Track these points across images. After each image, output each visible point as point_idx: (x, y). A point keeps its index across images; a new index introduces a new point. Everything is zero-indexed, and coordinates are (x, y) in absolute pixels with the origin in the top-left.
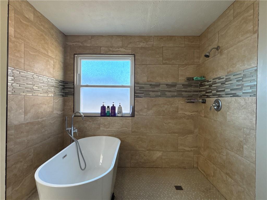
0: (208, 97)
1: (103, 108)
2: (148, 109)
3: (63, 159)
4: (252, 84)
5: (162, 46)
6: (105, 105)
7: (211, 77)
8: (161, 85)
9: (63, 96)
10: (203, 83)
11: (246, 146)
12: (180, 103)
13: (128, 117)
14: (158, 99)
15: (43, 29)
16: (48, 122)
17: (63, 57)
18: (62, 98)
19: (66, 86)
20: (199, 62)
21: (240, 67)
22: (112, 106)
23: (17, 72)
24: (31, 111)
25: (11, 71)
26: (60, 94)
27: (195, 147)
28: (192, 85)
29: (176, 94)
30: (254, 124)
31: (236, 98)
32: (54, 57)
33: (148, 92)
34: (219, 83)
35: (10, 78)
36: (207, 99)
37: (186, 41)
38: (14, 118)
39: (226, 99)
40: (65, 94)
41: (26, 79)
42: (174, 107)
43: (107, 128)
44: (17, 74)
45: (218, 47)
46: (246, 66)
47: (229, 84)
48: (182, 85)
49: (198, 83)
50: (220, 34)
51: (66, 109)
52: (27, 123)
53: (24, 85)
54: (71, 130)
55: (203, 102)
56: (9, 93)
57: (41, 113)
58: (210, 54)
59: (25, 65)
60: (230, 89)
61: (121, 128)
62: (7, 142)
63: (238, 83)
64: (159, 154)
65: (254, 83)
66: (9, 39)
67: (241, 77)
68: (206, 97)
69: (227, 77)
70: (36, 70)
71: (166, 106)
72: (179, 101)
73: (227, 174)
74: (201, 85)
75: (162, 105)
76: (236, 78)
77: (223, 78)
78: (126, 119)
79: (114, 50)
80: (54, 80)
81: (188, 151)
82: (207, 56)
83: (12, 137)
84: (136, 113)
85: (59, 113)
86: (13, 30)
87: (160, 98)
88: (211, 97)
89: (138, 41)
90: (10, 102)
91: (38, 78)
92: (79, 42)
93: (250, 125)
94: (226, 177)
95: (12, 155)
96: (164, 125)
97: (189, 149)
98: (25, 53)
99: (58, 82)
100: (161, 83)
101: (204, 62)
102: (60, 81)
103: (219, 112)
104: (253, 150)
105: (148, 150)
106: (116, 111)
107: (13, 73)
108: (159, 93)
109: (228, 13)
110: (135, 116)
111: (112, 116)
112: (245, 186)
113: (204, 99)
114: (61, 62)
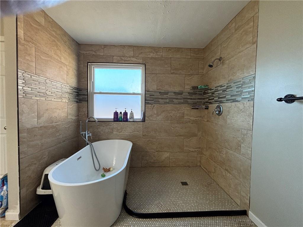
0: (211, 103)
1: (116, 114)
2: (158, 115)
3: (78, 160)
4: (250, 90)
5: (170, 57)
6: (117, 111)
7: (213, 85)
8: (169, 93)
9: (77, 102)
10: (206, 92)
11: (243, 145)
12: (186, 109)
13: (139, 122)
14: (166, 105)
15: (55, 34)
16: (63, 126)
17: (77, 65)
18: (76, 104)
19: (80, 93)
20: (203, 72)
21: (239, 75)
22: (124, 112)
23: (28, 76)
24: (45, 115)
25: (21, 74)
26: (74, 100)
27: (198, 148)
28: (197, 93)
29: (182, 101)
30: (250, 125)
31: (236, 103)
32: (67, 64)
33: (158, 99)
34: (220, 90)
35: (20, 82)
36: (210, 105)
37: (192, 53)
38: (26, 121)
39: (227, 104)
40: (79, 100)
41: (38, 83)
42: (181, 113)
43: (120, 132)
44: (28, 77)
45: (221, 58)
46: (245, 74)
47: (230, 91)
48: (187, 93)
49: (202, 91)
50: (223, 46)
51: (80, 114)
52: (41, 127)
53: (36, 89)
54: (85, 134)
55: (206, 109)
56: (19, 96)
57: (55, 117)
58: (213, 65)
59: (36, 69)
60: (230, 96)
61: (133, 132)
62: (20, 145)
63: (238, 90)
64: (166, 155)
65: (252, 89)
66: (18, 41)
67: (241, 84)
68: (209, 103)
69: (228, 85)
70: (48, 75)
71: (173, 112)
72: (185, 108)
73: (226, 170)
74: (204, 93)
75: (170, 111)
76: (236, 86)
77: (225, 86)
78: (137, 124)
79: (126, 59)
80: (68, 86)
81: (192, 151)
82: (211, 66)
83: (25, 140)
84: (146, 118)
85: (74, 118)
86: (23, 32)
87: (168, 105)
88: (213, 104)
89: (148, 51)
90: (20, 106)
91: (51, 83)
92: (92, 51)
93: (247, 126)
94: (226, 173)
95: (25, 157)
96: (171, 129)
97: (194, 150)
98: (36, 57)
99: (72, 89)
100: (169, 91)
101: (207, 72)
102: (74, 88)
103: (220, 116)
104: (249, 148)
105: (156, 152)
106: (128, 117)
107: (24, 76)
108: (168, 100)
109: (230, 26)
110: (146, 121)
111: (124, 121)
112: (241, 180)
113: (207, 105)
114: (75, 69)
